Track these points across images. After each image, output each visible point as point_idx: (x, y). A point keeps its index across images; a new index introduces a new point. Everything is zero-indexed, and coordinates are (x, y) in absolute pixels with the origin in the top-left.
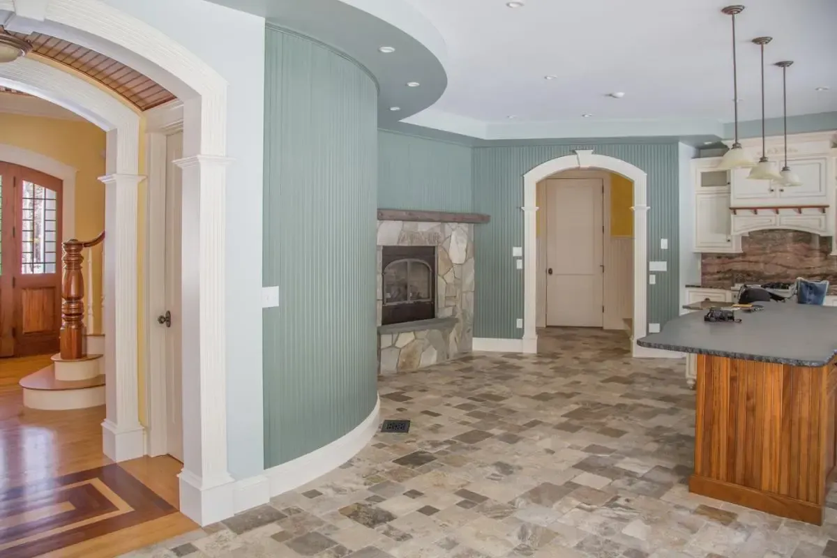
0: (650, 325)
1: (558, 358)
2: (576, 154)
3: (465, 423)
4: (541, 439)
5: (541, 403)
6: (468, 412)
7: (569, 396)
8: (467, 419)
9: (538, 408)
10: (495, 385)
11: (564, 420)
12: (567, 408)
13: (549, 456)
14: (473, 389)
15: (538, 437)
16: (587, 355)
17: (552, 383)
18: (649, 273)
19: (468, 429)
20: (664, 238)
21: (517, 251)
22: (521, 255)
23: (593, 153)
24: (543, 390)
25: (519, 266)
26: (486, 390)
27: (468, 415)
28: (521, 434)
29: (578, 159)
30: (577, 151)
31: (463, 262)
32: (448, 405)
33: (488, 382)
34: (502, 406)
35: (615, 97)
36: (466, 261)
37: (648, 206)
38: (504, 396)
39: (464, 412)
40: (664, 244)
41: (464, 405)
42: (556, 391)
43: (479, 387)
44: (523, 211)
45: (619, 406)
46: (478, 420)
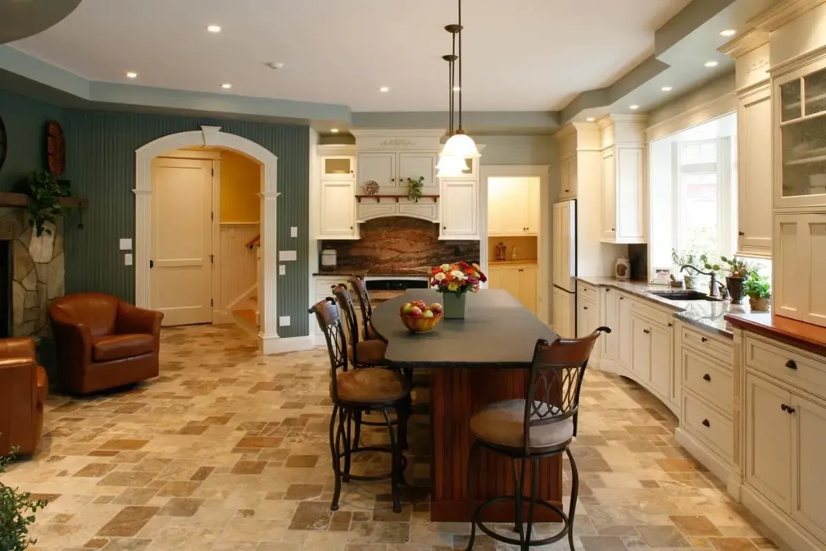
0: (281, 318)
1: (181, 368)
2: (201, 129)
3: (104, 500)
4: (226, 494)
5: (195, 438)
6: (100, 479)
7: (223, 420)
8: (104, 491)
9: (195, 447)
10: (120, 424)
11: (238, 457)
12: (230, 439)
13: (248, 519)
14: (91, 438)
15: (219, 495)
16: (213, 360)
17: (193, 405)
18: (279, 263)
19: (115, 509)
20: (294, 226)
21: (125, 244)
22: (130, 247)
23: (220, 131)
24: (189, 417)
25: (128, 260)
26: (111, 434)
27: (104, 482)
28: (196, 495)
29: (203, 135)
30: (203, 127)
31: (48, 259)
32: (64, 473)
33: (108, 421)
34: (147, 456)
35: (274, 68)
36: (53, 258)
37: (278, 192)
38: (143, 438)
39: (94, 480)
40: (294, 232)
41: (90, 467)
42: (206, 417)
43: (98, 431)
44: (134, 195)
45: (288, 422)
46: (123, 489)
